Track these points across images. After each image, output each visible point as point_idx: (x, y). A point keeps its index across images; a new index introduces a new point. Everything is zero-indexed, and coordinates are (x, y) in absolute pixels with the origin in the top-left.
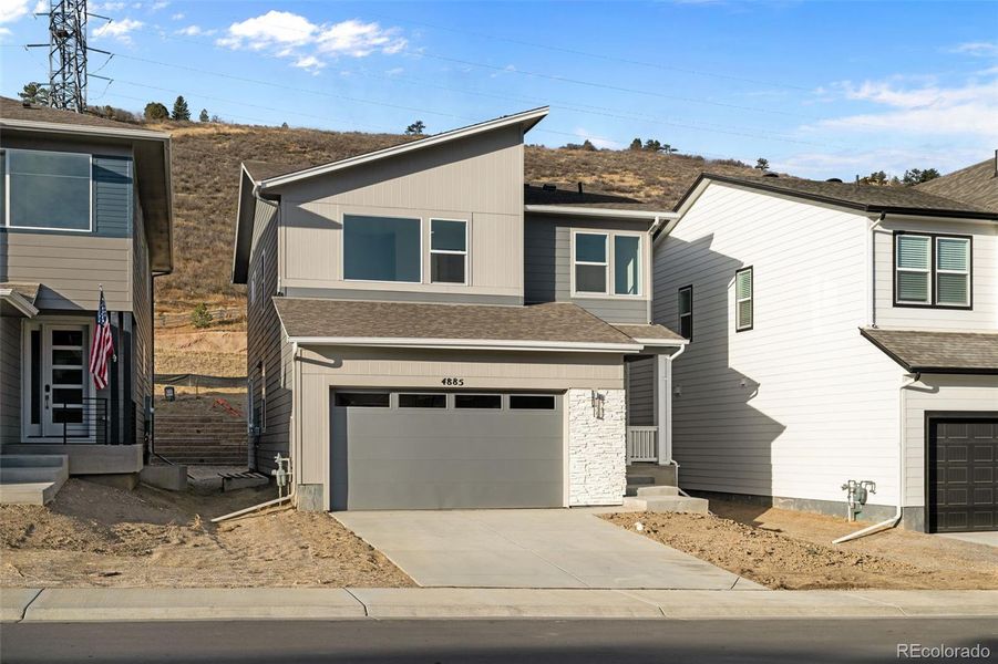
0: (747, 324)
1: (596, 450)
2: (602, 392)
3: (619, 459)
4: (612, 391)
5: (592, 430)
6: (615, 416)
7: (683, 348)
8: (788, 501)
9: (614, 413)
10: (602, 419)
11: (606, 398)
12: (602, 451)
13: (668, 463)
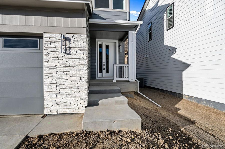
0: (171, 25)
1: (64, 76)
2: (68, 36)
3: (82, 82)
4: (77, 35)
5: (62, 62)
6: (79, 52)
7: (139, 25)
8: (191, 98)
9: (77, 50)
10: (69, 54)
11: (72, 40)
12: (68, 76)
13: (134, 81)
